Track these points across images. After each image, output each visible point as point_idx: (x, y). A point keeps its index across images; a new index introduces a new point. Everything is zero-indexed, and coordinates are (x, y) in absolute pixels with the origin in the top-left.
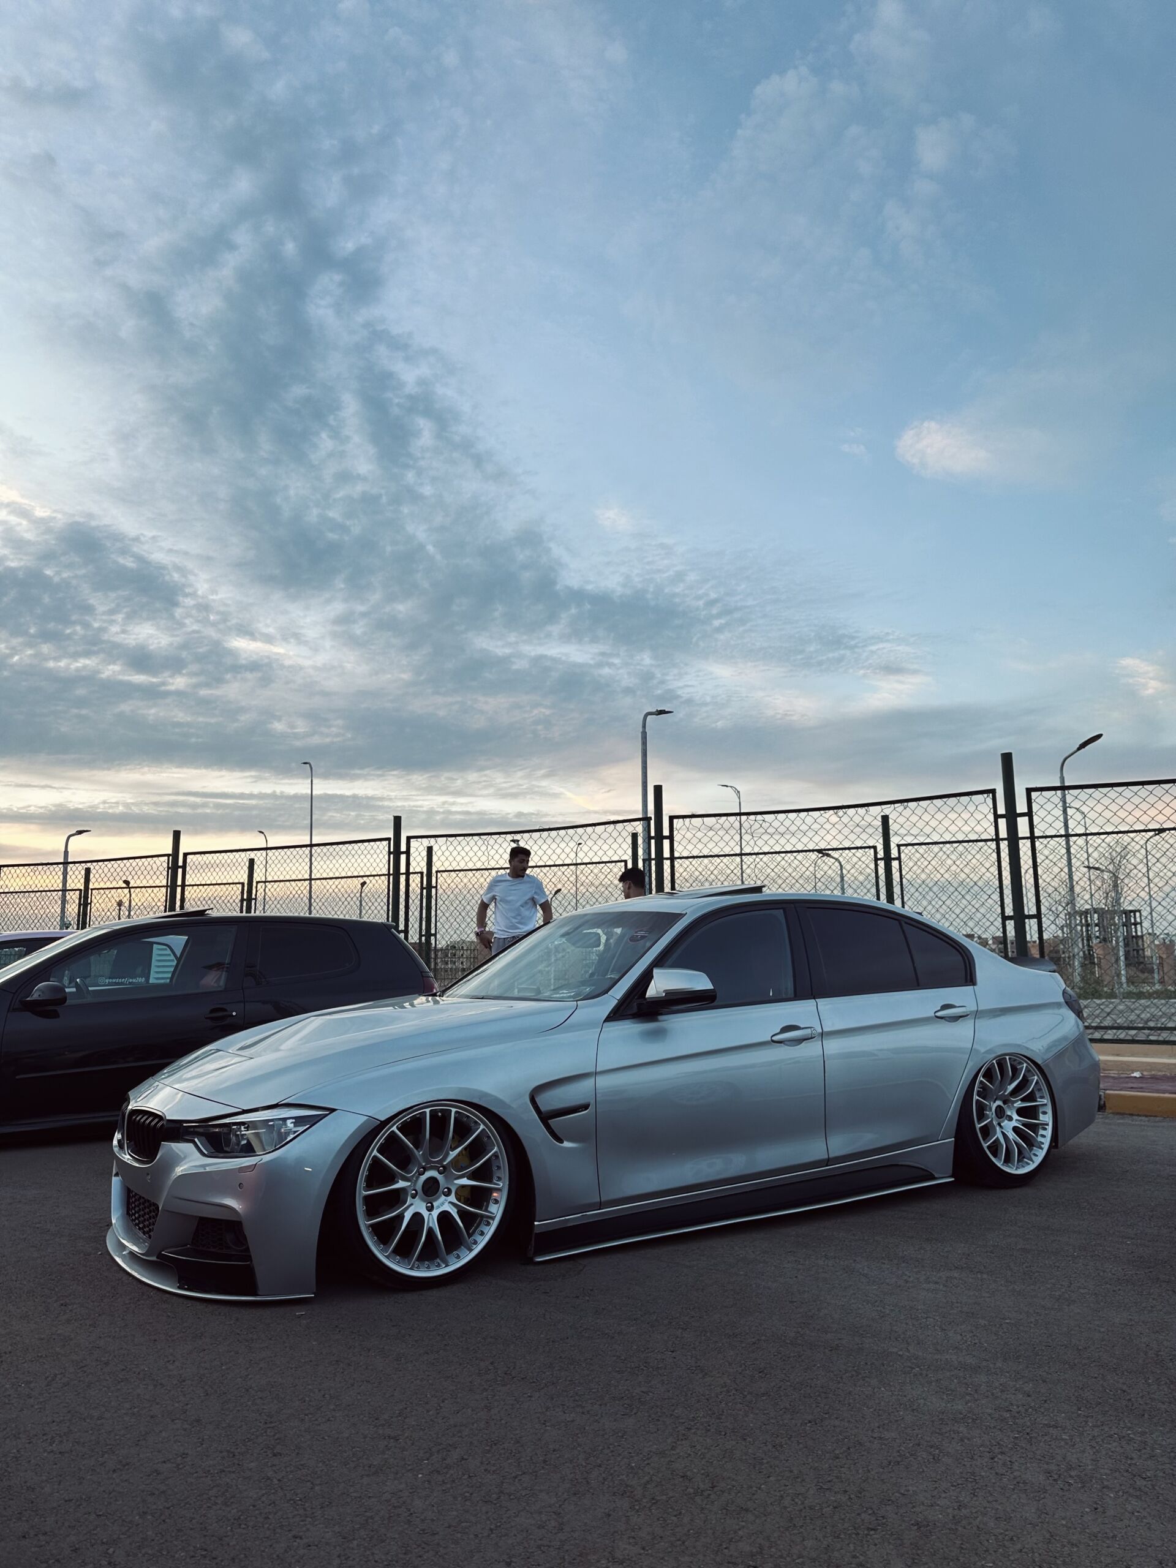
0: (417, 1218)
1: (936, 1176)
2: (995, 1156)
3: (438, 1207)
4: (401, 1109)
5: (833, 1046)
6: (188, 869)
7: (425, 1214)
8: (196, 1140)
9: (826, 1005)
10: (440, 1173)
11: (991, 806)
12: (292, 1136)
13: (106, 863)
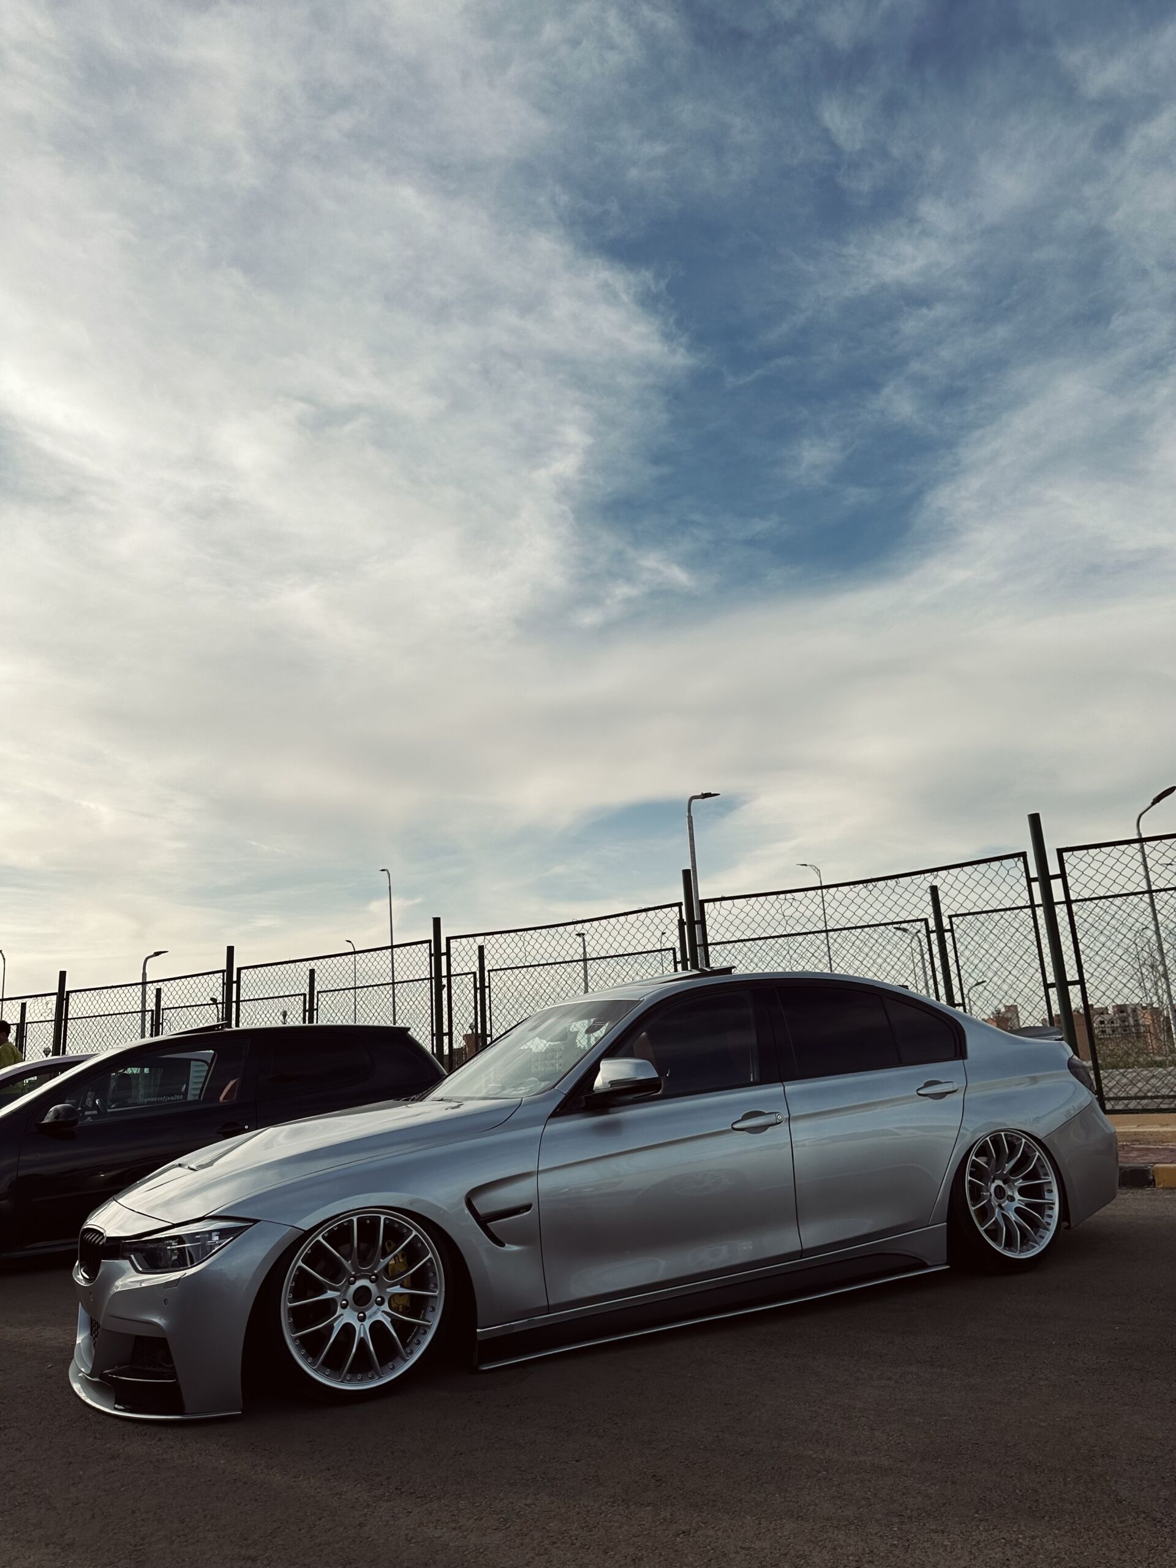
0: (348, 1329)
1: (928, 1264)
3: (370, 1317)
4: (325, 1218)
5: (801, 1131)
6: (242, 983)
7: (357, 1324)
8: (132, 1256)
9: (794, 1088)
10: (372, 1282)
11: (1023, 870)
12: (215, 1249)
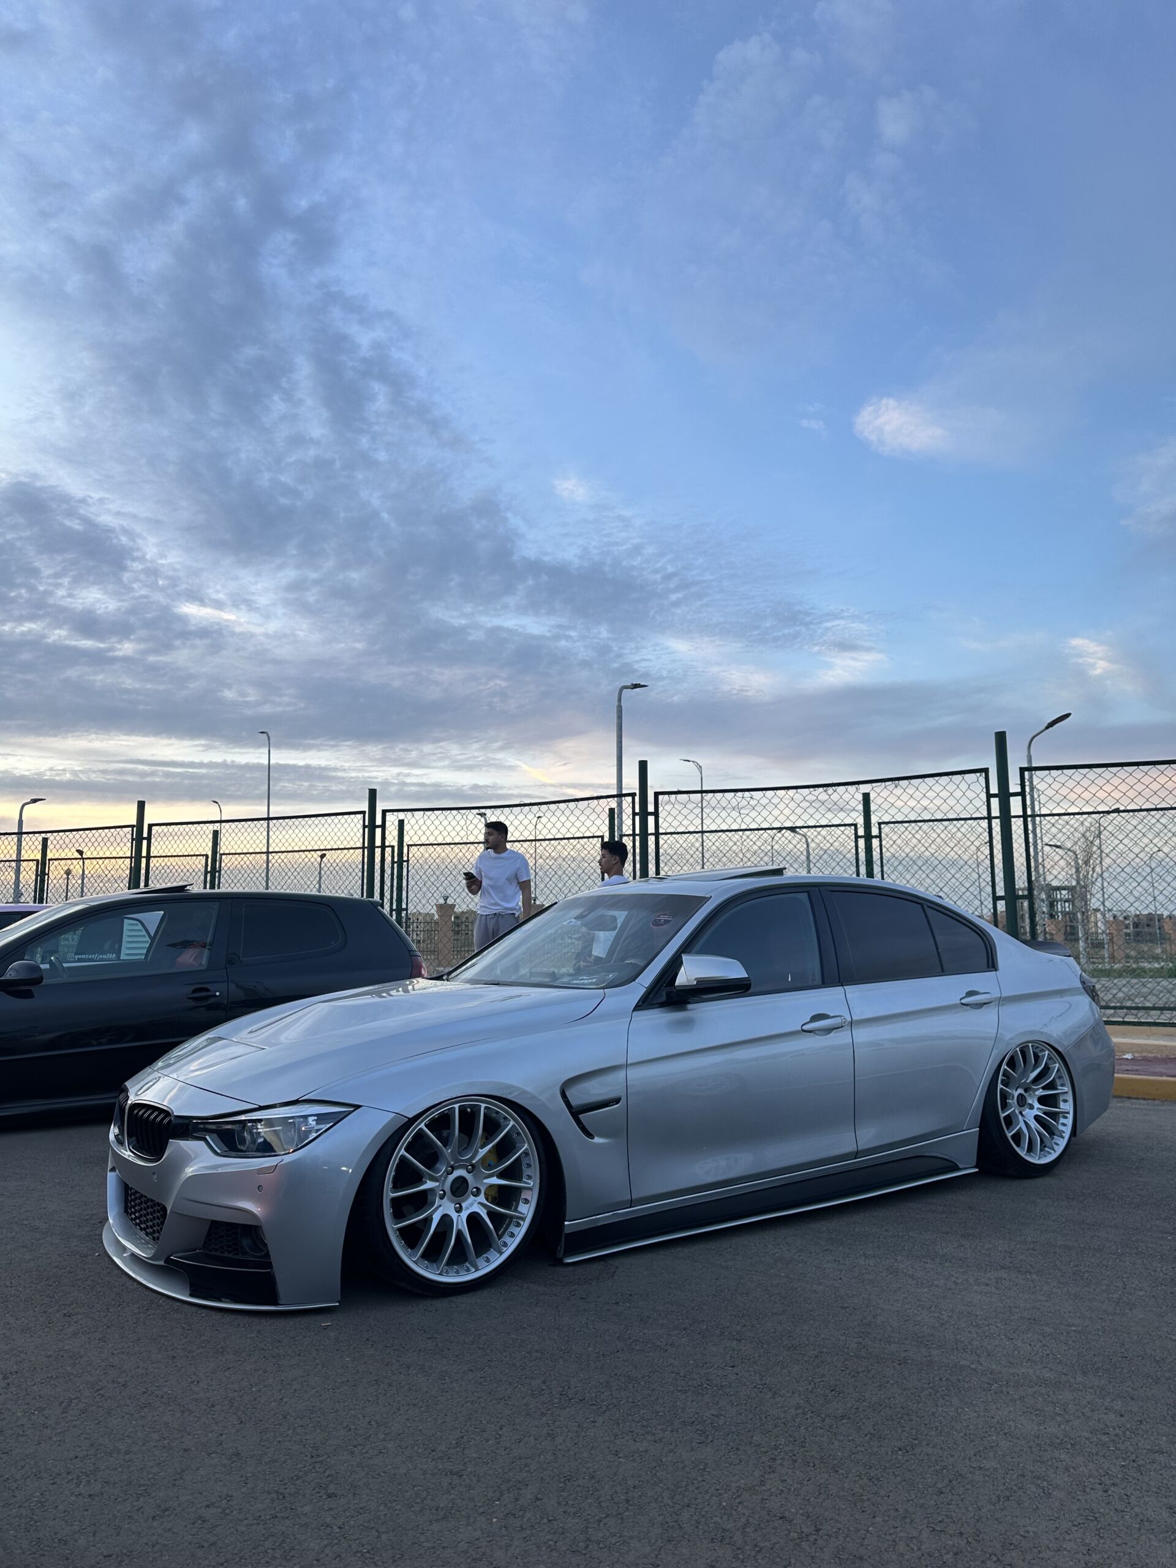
0: (446, 1220)
1: (961, 1166)
2: (1018, 1145)
3: (467, 1208)
4: (430, 1105)
5: (862, 1035)
6: (153, 840)
7: (454, 1215)
8: (207, 1137)
9: (854, 992)
10: (469, 1173)
11: (984, 785)
12: (314, 1135)
13: (67, 833)
